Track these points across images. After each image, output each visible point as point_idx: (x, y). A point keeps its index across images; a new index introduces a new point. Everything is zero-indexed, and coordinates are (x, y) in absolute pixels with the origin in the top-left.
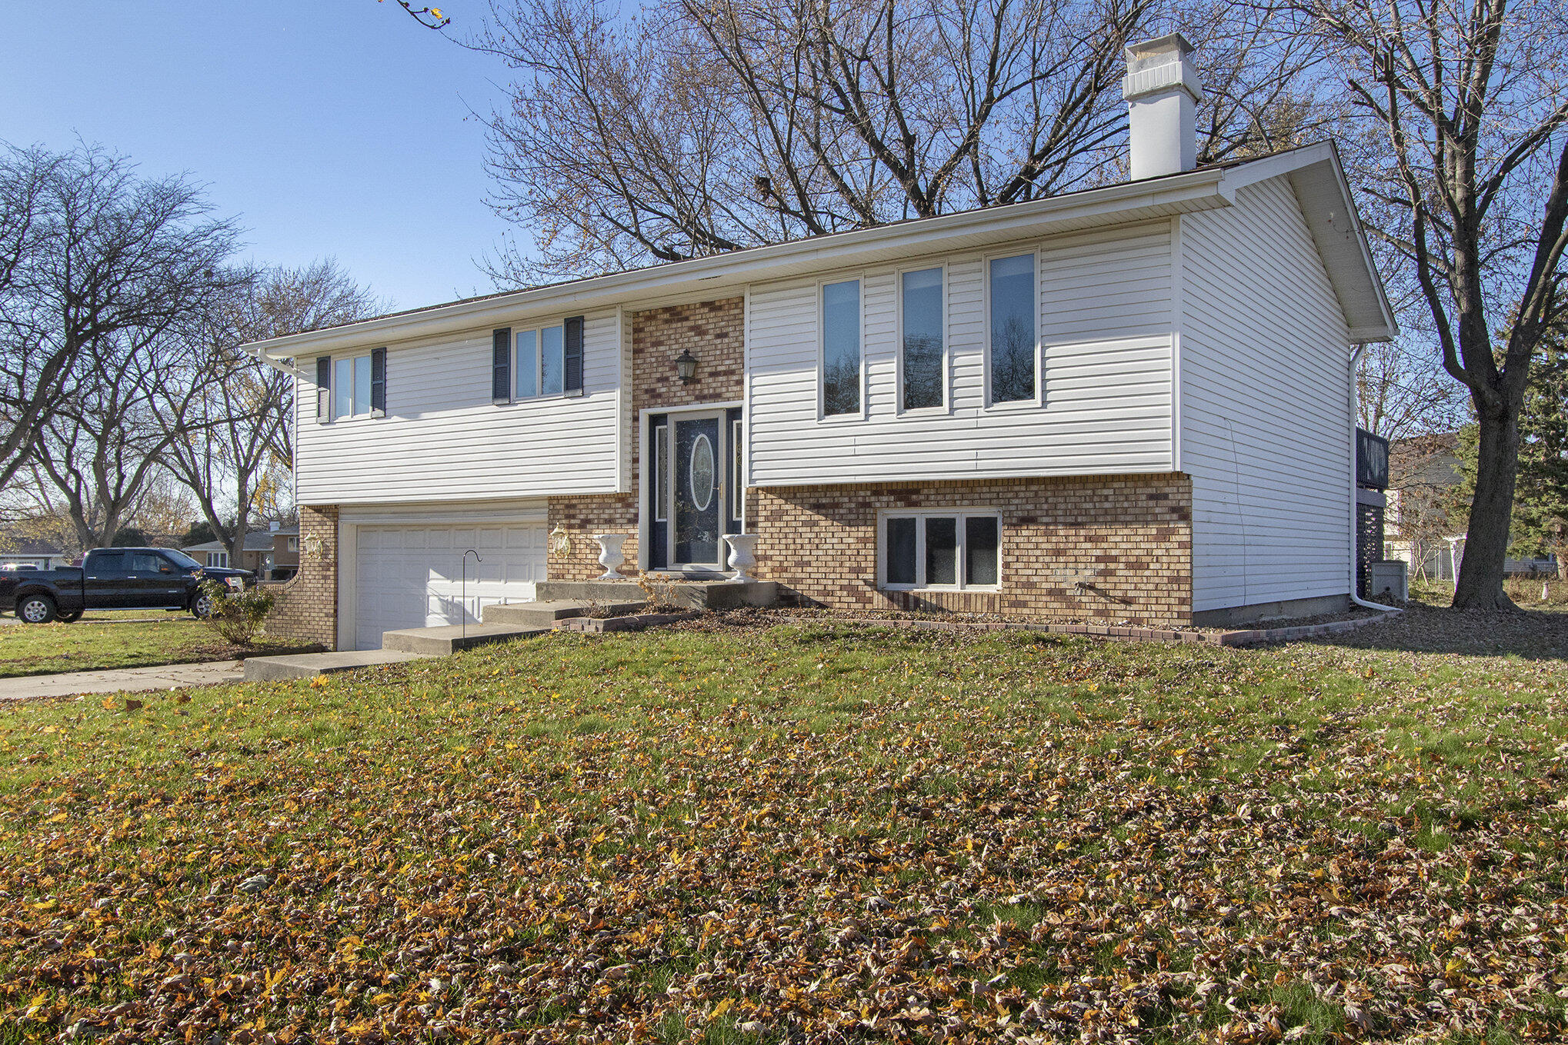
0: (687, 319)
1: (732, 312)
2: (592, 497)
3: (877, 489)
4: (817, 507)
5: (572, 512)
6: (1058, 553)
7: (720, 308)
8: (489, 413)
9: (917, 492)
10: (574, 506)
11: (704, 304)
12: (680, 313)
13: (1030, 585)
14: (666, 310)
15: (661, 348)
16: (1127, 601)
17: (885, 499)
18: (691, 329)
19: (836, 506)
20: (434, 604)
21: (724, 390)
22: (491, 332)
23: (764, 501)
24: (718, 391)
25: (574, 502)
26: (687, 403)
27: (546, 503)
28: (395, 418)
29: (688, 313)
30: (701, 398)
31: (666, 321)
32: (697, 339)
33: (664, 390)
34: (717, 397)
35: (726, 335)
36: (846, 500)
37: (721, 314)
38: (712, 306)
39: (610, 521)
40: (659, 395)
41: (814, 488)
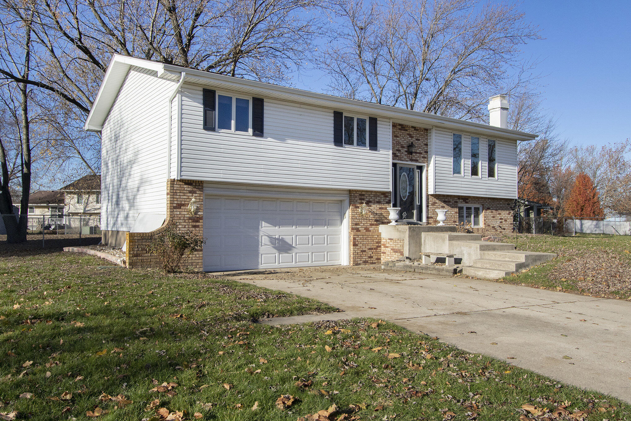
0: (407, 130)
1: (421, 133)
2: (371, 192)
3: (459, 197)
4: (445, 202)
5: (362, 197)
6: (493, 217)
7: (417, 130)
8: (330, 148)
9: (468, 199)
10: (363, 195)
11: (413, 127)
12: (404, 128)
13: (489, 226)
14: (400, 125)
15: (398, 139)
16: (504, 229)
17: (461, 200)
18: (408, 134)
19: (449, 202)
20: (265, 240)
21: (419, 159)
22: (332, 111)
23: (431, 199)
24: (417, 159)
25: (363, 193)
26: (407, 161)
27: (348, 192)
28: (269, 139)
29: (407, 128)
30: (412, 160)
31: (400, 129)
32: (410, 138)
33: (399, 154)
34: (416, 161)
35: (419, 140)
36: (452, 200)
37: (418, 132)
38: (414, 128)
39: (379, 202)
40: (397, 156)
41: (444, 196)
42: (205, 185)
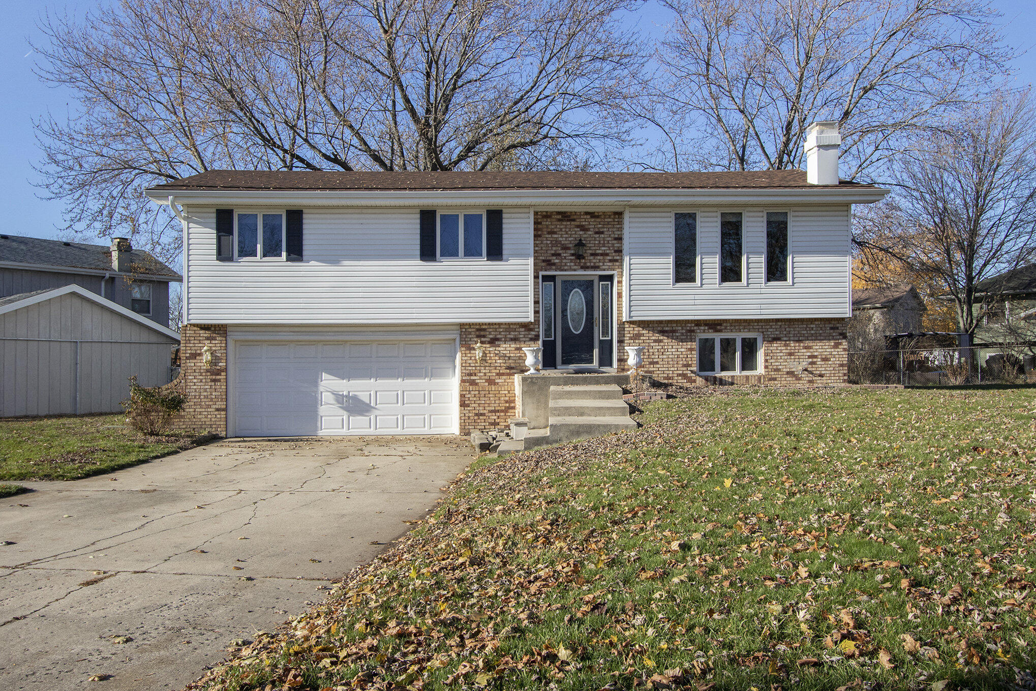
0: (574, 220)
1: (606, 220)
2: (500, 324)
3: (698, 323)
4: (662, 332)
5: (482, 333)
6: (790, 354)
7: (598, 217)
8: (416, 266)
9: (720, 325)
10: (485, 330)
11: (587, 213)
12: (569, 216)
13: (778, 370)
14: (559, 213)
15: (555, 236)
16: (821, 376)
17: (702, 328)
18: (578, 226)
19: (674, 331)
20: (327, 397)
21: (601, 264)
22: (418, 211)
23: (629, 330)
24: (597, 264)
25: (484, 327)
26: (575, 270)
27: (458, 327)
28: (312, 263)
29: (575, 217)
30: (585, 268)
31: (559, 220)
32: (581, 233)
33: (557, 261)
34: (596, 268)
35: (602, 233)
36: (680, 328)
37: (599, 220)
38: (592, 215)
39: (515, 340)
40: (554, 264)
41: (660, 322)
42: (228, 329)
